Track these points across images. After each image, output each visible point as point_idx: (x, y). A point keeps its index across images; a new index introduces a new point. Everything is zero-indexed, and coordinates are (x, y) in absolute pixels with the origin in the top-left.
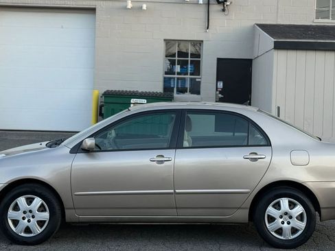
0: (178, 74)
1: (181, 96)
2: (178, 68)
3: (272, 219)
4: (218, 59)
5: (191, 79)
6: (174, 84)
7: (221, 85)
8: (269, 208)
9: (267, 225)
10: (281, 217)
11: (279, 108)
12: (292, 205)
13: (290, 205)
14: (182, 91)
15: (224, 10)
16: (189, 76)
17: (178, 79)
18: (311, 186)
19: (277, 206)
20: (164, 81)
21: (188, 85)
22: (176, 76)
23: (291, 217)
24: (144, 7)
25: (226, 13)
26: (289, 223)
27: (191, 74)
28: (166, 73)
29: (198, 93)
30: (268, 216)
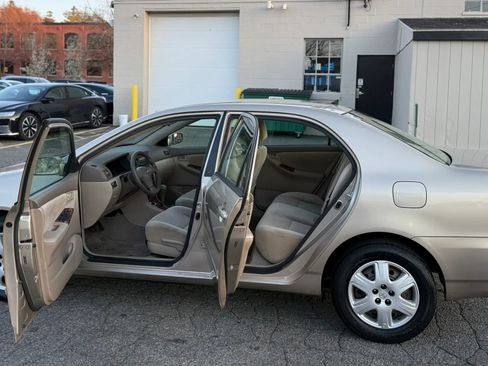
0: (318, 72)
1: (322, 93)
2: (318, 67)
3: (360, 294)
4: (359, 56)
5: (332, 77)
6: (314, 82)
7: (361, 82)
8: (355, 275)
9: (352, 302)
10: (375, 292)
11: (417, 106)
12: (394, 273)
13: (391, 273)
14: (322, 88)
15: (365, 6)
16: (328, 74)
17: (319, 77)
18: (429, 244)
19: (369, 273)
20: (305, 80)
21: (328, 83)
22: (316, 74)
23: (392, 294)
24: (285, 7)
25: (368, 8)
26: (388, 303)
27: (331, 72)
28: (306, 71)
29: (338, 90)
30: (354, 288)
